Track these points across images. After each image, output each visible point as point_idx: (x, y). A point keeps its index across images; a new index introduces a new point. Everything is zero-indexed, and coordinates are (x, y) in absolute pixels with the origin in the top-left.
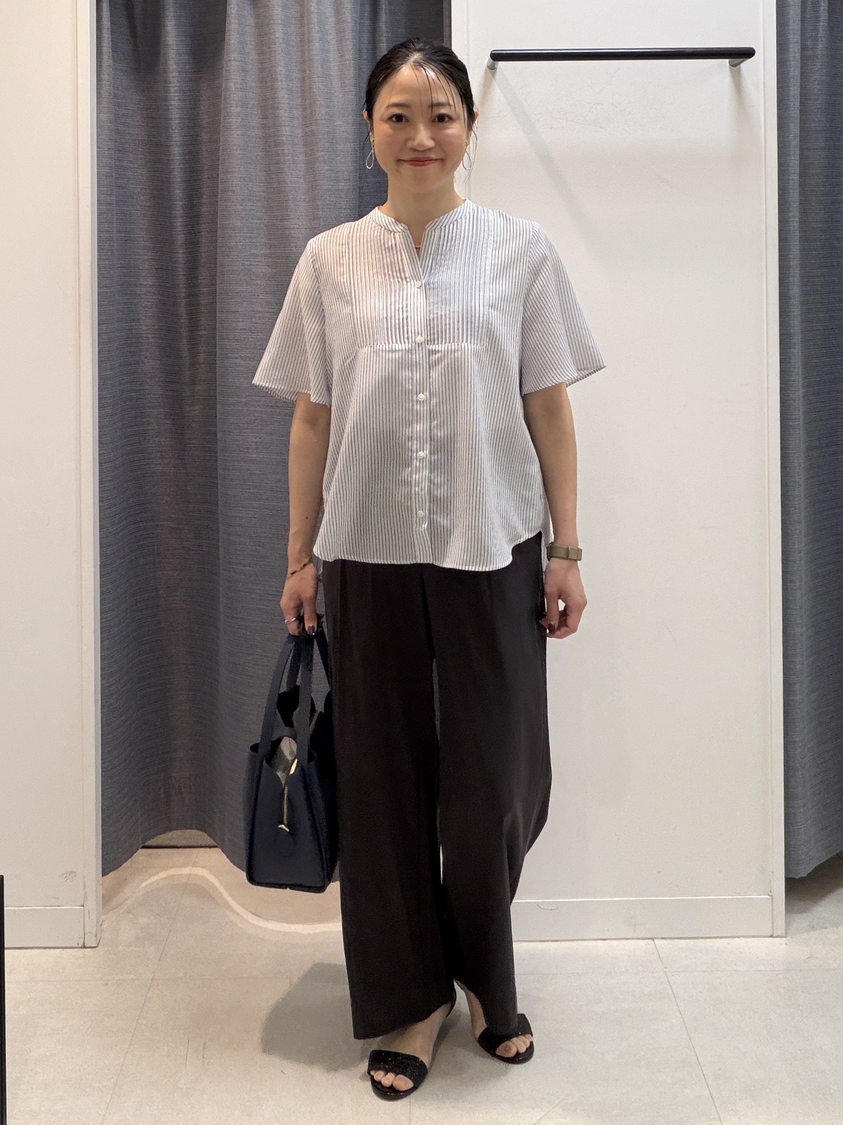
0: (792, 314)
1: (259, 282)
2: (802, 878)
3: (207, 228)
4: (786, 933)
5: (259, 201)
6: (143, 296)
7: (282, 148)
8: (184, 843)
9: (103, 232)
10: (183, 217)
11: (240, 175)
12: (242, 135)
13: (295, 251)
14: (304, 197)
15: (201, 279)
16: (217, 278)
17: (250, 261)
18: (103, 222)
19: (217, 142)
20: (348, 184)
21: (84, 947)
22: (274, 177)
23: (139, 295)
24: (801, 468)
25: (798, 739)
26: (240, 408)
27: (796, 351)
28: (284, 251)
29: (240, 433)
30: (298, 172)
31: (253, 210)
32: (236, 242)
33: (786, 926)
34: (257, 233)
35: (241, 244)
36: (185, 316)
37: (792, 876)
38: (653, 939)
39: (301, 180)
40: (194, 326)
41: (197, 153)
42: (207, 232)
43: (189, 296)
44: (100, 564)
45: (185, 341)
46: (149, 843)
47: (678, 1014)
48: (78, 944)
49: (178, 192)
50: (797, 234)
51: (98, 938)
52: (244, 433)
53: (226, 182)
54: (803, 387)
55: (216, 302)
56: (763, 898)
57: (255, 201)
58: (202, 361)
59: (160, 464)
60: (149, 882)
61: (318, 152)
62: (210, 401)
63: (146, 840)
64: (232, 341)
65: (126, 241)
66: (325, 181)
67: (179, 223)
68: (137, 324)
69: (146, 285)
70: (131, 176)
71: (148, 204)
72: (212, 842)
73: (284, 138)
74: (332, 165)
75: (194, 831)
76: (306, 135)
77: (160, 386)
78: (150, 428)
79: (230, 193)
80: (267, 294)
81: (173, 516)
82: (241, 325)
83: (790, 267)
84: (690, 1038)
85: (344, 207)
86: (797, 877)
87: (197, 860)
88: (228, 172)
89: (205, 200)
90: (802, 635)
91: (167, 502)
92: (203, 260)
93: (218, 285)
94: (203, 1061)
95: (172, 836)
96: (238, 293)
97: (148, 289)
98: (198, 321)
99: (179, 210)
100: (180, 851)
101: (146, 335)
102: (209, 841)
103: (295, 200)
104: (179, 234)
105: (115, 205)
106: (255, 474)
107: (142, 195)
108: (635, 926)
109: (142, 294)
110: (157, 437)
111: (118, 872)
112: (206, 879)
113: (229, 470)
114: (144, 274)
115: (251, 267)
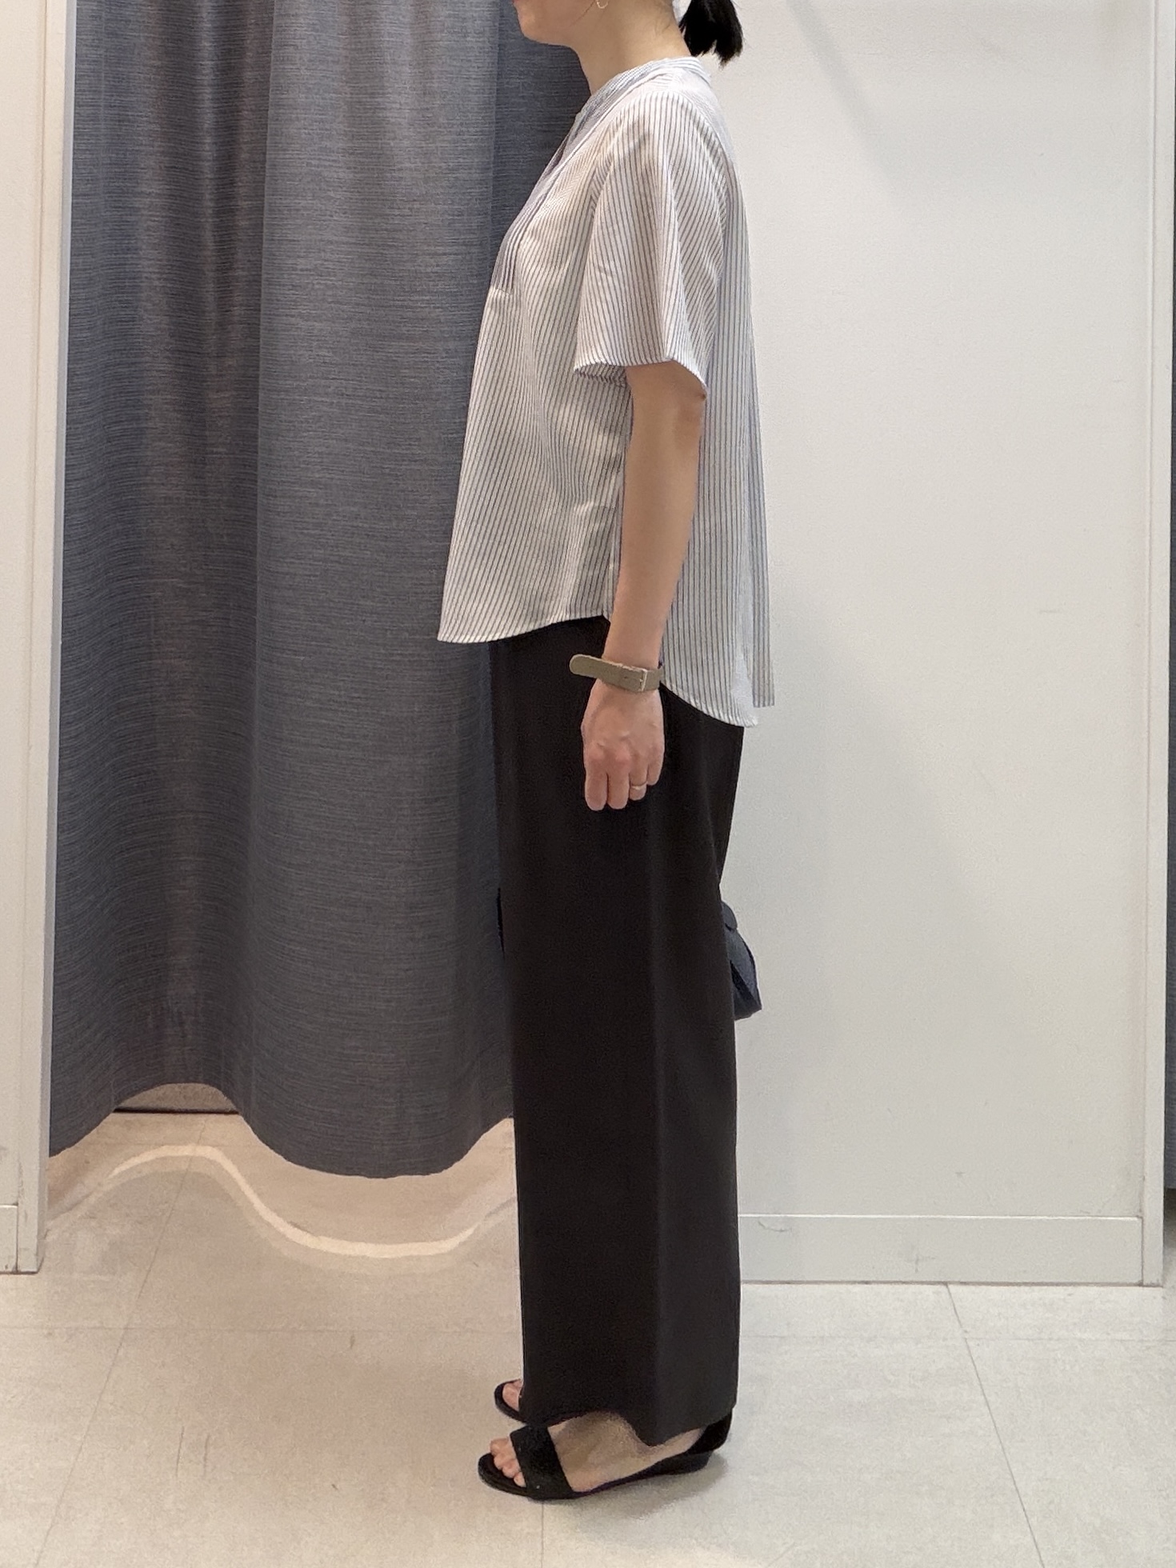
1: (332, 194)
3: (250, 105)
4: (1164, 1280)
5: (337, 63)
6: (145, 212)
8: (183, 1105)
9: (83, 106)
10: (214, 85)
11: (307, 21)
13: (392, 145)
14: (409, 58)
15: (239, 187)
16: (266, 186)
18: (84, 91)
20: (481, 40)
21: (16, 1272)
22: (362, 25)
23: (139, 209)
26: (296, 397)
28: (374, 145)
29: (295, 437)
30: (401, 18)
31: (328, 78)
32: (298, 128)
33: (1165, 1269)
34: (332, 115)
35: (306, 131)
36: (211, 246)
37: (1174, 1185)
38: (945, 1284)
39: (407, 32)
40: (225, 266)
42: (251, 110)
43: (218, 213)
44: (62, 645)
45: (211, 286)
46: (127, 1103)
47: (985, 1410)
48: (6, 1267)
49: (207, 46)
51: (40, 1258)
52: (301, 437)
55: (262, 225)
56: (1129, 1221)
57: (331, 64)
58: (236, 319)
59: (162, 484)
60: (124, 1167)
62: (248, 386)
63: (123, 1099)
64: (286, 288)
65: (119, 121)
66: (444, 34)
67: (207, 96)
68: (135, 256)
69: (150, 193)
70: (131, 18)
71: (158, 63)
72: (231, 1106)
74: (457, 9)
75: (199, 1087)
77: (168, 357)
78: (150, 424)
79: (290, 50)
80: (345, 213)
81: (183, 569)
82: (302, 263)
84: (1003, 1449)
85: (474, 76)
87: (204, 1133)
88: (288, 16)
89: (249, 58)
91: (172, 545)
92: (243, 156)
93: (266, 197)
94: (205, 1466)
95: (164, 1094)
96: (298, 210)
97: (154, 200)
98: (233, 254)
99: (207, 75)
100: (178, 1117)
101: (145, 275)
102: (225, 1102)
103: (395, 63)
104: (206, 113)
105: (104, 64)
106: (317, 505)
107: (149, 49)
108: (917, 1261)
109: (143, 208)
110: (160, 440)
111: (77, 1148)
112: (219, 1165)
113: (275, 496)
114: (147, 176)
115: (320, 169)
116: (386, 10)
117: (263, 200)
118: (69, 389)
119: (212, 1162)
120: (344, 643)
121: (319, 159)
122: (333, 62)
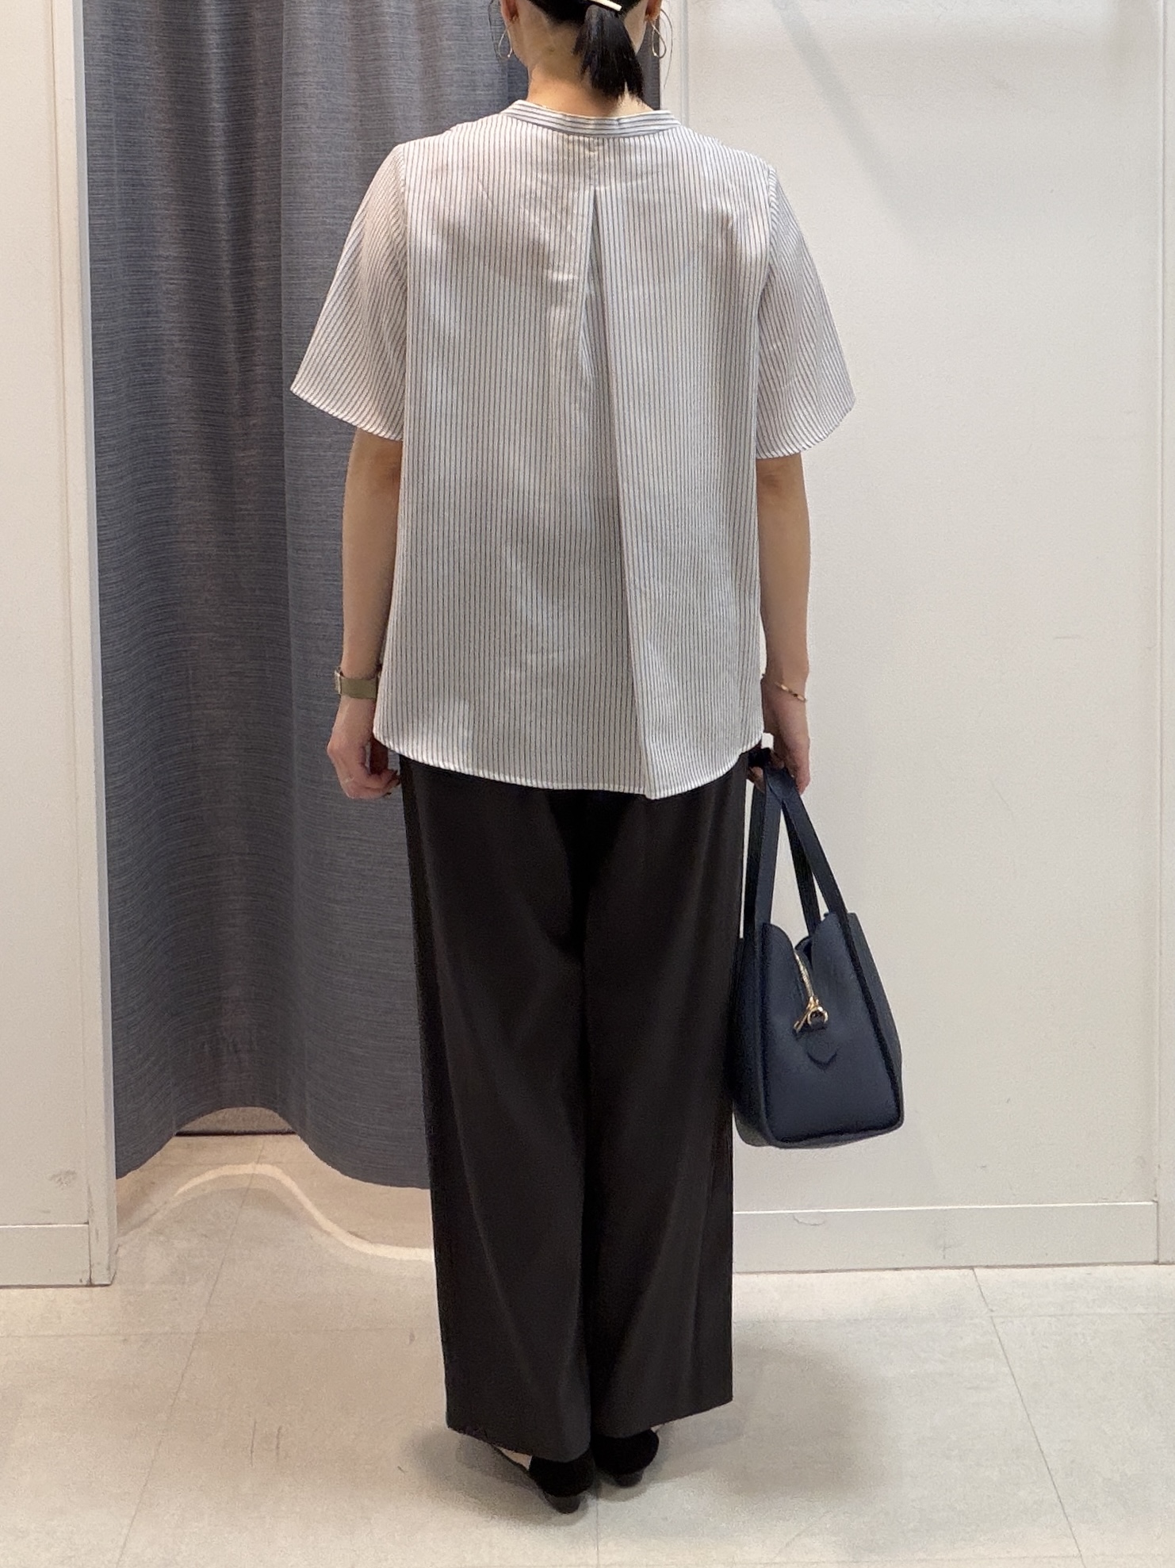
3: (263, 165)
5: (347, 120)
6: (164, 275)
7: (384, 35)
8: (243, 1128)
9: (96, 171)
10: (226, 147)
11: (316, 79)
12: (318, 14)
14: (420, 114)
15: (255, 247)
16: (282, 246)
17: (334, 217)
18: (97, 156)
19: (278, 24)
20: (491, 92)
21: (91, 1285)
22: (371, 81)
23: (157, 273)
26: (322, 454)
29: (322, 492)
30: (409, 73)
31: (339, 135)
32: (312, 188)
34: (345, 172)
35: (320, 190)
36: (231, 307)
38: (972, 1268)
39: (416, 87)
40: (245, 325)
41: (246, 43)
42: (265, 170)
43: (236, 274)
44: (104, 699)
45: (231, 347)
46: (188, 1128)
47: (1010, 1380)
48: (81, 1281)
49: (217, 106)
51: (113, 1271)
52: (328, 492)
53: (294, 90)
55: (280, 285)
56: (1144, 1206)
57: (341, 122)
58: (258, 378)
59: (194, 542)
60: (189, 1185)
61: (441, 41)
62: (274, 442)
63: (184, 1124)
65: (133, 185)
66: (453, 88)
67: (219, 158)
68: (155, 319)
69: (167, 257)
70: (140, 82)
71: (169, 126)
72: (288, 1127)
73: (388, 18)
74: (465, 62)
75: (257, 1110)
76: (421, 12)
77: (193, 418)
78: (179, 484)
79: (301, 109)
81: (217, 623)
84: (1029, 1415)
87: (264, 1153)
88: (297, 74)
89: (260, 119)
91: (206, 600)
92: (259, 216)
93: (283, 257)
94: (278, 1454)
95: (224, 1117)
96: (315, 269)
97: (172, 263)
98: (252, 314)
99: (218, 136)
100: (237, 1139)
101: (169, 338)
102: (281, 1123)
103: (405, 119)
104: (220, 175)
105: (114, 129)
107: (159, 112)
108: (945, 1248)
109: (162, 272)
110: (190, 499)
111: (141, 1171)
112: (279, 1182)
113: (305, 550)
114: (164, 239)
115: (334, 227)
116: (394, 66)
117: (280, 260)
118: (97, 452)
119: (271, 1179)
122: (343, 119)
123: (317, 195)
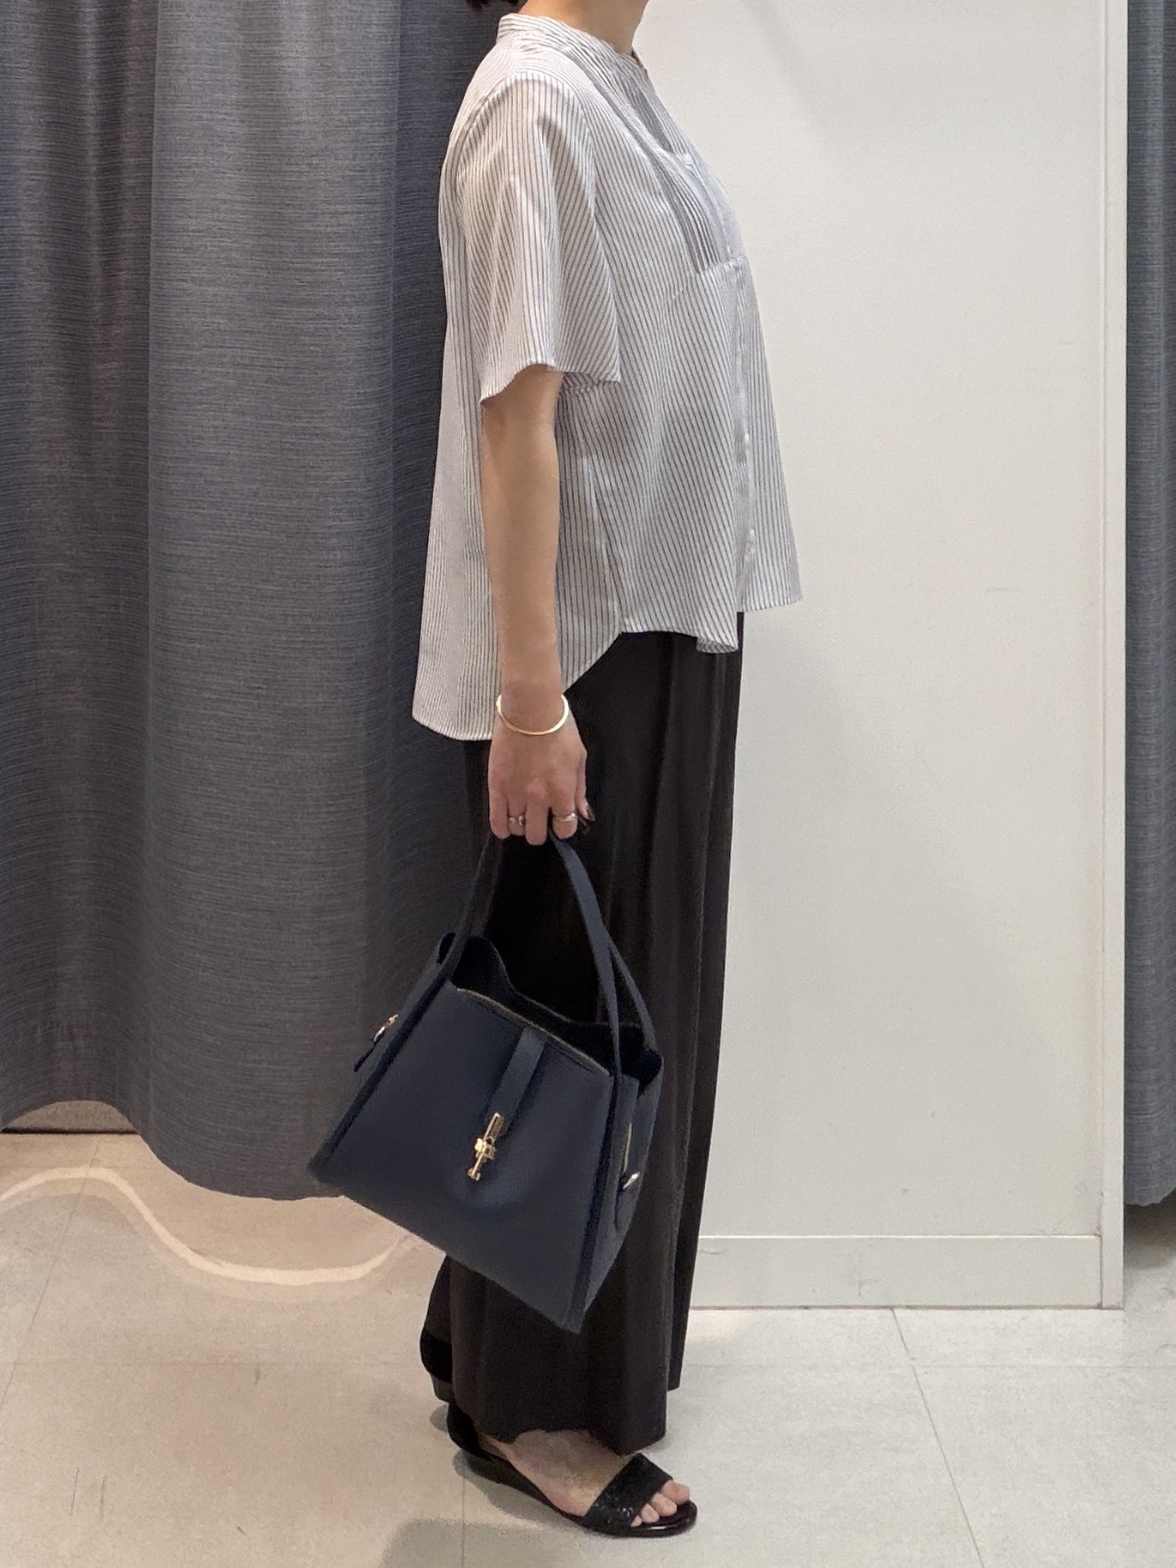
0: (1149, 221)
1: (226, 149)
2: (1153, 1204)
3: (137, 54)
4: (1124, 1301)
6: (25, 171)
8: (75, 1125)
10: (96, 34)
13: (289, 97)
15: (125, 143)
16: (154, 142)
23: (17, 168)
24: (1161, 488)
25: (1149, 962)
26: (189, 368)
27: (1156, 285)
28: (269, 97)
29: (189, 411)
31: (219, 25)
32: (189, 80)
33: (1125, 1290)
34: (225, 65)
35: (198, 82)
36: (96, 206)
37: (1136, 1201)
38: (891, 1308)
40: (111, 223)
42: (138, 60)
43: (103, 171)
45: (95, 249)
46: (15, 1124)
47: (934, 1442)
50: (1160, 79)
52: (195, 410)
54: (1167, 348)
55: (151, 183)
56: (1087, 1240)
57: (222, 10)
58: (123, 284)
59: (45, 462)
62: (138, 355)
63: (12, 1118)
64: (178, 250)
67: (90, 46)
68: (14, 218)
69: (30, 150)
71: (36, 11)
72: (128, 1125)
75: (96, 1103)
77: (50, 326)
78: (32, 399)
80: (239, 170)
81: (68, 553)
83: (1146, 140)
84: (954, 1484)
86: (1144, 1205)
87: (97, 1156)
90: (1158, 781)
91: (58, 528)
92: (129, 109)
93: (154, 154)
94: (102, 1509)
95: (55, 1112)
96: (189, 167)
97: (33, 158)
98: (119, 215)
99: (90, 22)
100: (70, 1137)
101: (28, 238)
102: (118, 1119)
103: (291, 9)
104: (89, 64)
106: (212, 483)
108: (861, 1284)
109: (23, 166)
110: (43, 414)
112: (113, 1187)
113: (168, 474)
114: (26, 132)
115: (212, 123)
117: (152, 158)
119: (108, 1185)
120: (243, 630)
121: (211, 112)
122: (224, 7)
123: (194, 87)
